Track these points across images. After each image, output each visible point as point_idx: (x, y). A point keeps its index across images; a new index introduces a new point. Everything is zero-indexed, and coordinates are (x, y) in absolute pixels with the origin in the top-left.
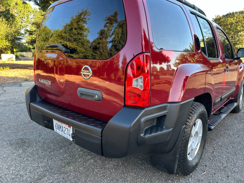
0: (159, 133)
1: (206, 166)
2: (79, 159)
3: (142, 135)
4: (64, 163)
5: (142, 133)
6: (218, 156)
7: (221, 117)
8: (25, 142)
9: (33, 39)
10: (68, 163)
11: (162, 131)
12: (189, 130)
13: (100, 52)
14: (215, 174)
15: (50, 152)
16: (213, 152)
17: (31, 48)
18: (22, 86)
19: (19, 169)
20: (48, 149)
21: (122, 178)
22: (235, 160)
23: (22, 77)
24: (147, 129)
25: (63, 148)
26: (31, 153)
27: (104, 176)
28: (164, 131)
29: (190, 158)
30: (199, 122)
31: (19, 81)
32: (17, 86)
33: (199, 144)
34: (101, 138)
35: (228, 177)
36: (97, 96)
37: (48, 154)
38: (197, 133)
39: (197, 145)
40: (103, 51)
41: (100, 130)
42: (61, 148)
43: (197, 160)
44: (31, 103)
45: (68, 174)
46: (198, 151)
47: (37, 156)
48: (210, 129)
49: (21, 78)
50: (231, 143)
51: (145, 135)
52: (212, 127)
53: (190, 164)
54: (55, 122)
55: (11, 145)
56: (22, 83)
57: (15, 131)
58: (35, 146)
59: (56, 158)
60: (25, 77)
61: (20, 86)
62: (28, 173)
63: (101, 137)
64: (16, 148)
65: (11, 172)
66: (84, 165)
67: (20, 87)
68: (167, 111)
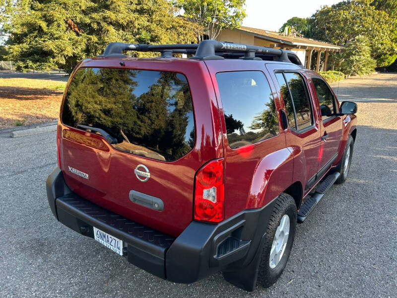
0: (235, 250)
1: (293, 271)
2: (125, 269)
3: (215, 257)
4: (106, 276)
6: (310, 255)
7: (316, 200)
8: (42, 245)
9: (25, 50)
10: (112, 276)
11: (239, 247)
12: (272, 235)
14: (303, 282)
15: (83, 260)
16: (304, 250)
17: (21, 67)
18: (15, 137)
19: (45, 288)
20: (80, 255)
21: (186, 294)
23: (10, 117)
25: (101, 253)
26: (57, 263)
27: (162, 293)
28: (242, 247)
29: (272, 265)
30: (286, 219)
31: (7, 126)
32: (5, 137)
33: (285, 244)
34: (163, 259)
36: (156, 206)
37: (81, 264)
38: (283, 232)
39: (283, 245)
41: (163, 250)
42: (98, 253)
43: (281, 266)
44: (58, 199)
45: (114, 293)
46: (284, 253)
47: (65, 267)
48: (300, 222)
49: (8, 120)
50: (327, 235)
51: (218, 256)
52: (303, 219)
53: (273, 273)
55: (23, 250)
56: (14, 132)
57: (24, 226)
58: (60, 251)
59: (93, 269)
60: (15, 117)
61: (11, 137)
62: (58, 293)
63: (165, 258)
64: (31, 255)
65: (34, 294)
66: (133, 278)
67: (11, 139)
68: (245, 221)
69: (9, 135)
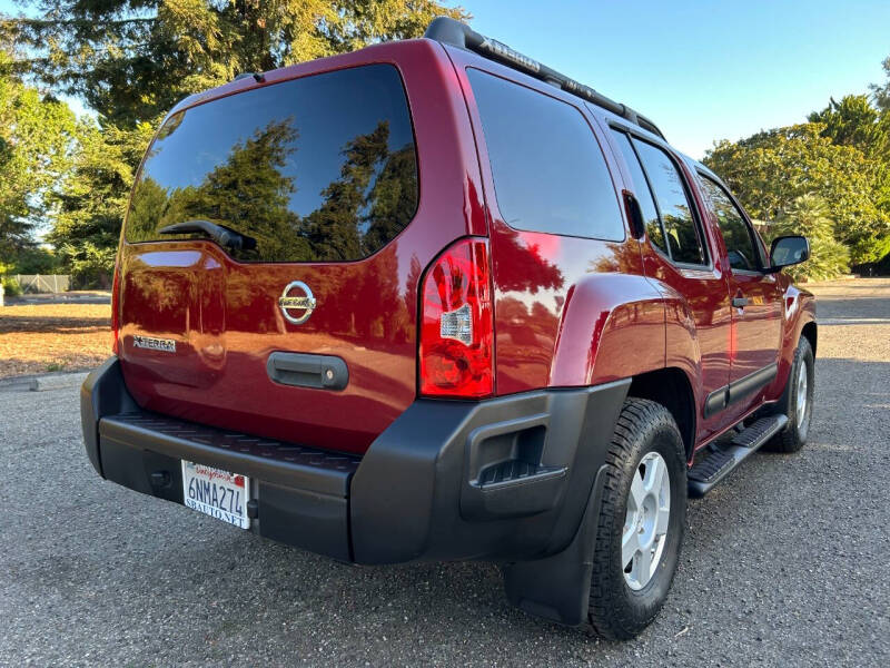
0: (524, 478)
1: (689, 612)
2: (263, 611)
3: (473, 483)
4: (213, 625)
5: (474, 478)
6: (730, 582)
7: (732, 456)
8: (66, 569)
9: (82, 223)
10: (229, 626)
13: (332, 246)
14: (716, 633)
15: (161, 595)
16: (713, 571)
17: (72, 257)
18: (41, 388)
19: (57, 649)
20: (155, 585)
22: (781, 590)
23: (37, 358)
24: (487, 469)
25: (207, 582)
26: (95, 602)
28: (540, 475)
29: (633, 582)
30: (657, 464)
31: (26, 373)
32: (21, 391)
33: (663, 539)
34: (345, 501)
35: (758, 639)
36: (330, 375)
37: (153, 602)
38: (650, 497)
39: (656, 541)
40: (345, 243)
41: (344, 476)
42: (198, 580)
43: (657, 592)
44: (104, 420)
45: (230, 659)
46: (661, 560)
47: (114, 610)
48: (695, 494)
49: (31, 363)
50: (770, 543)
51: (483, 480)
52: (704, 487)
53: (636, 601)
54: (189, 473)
55: (19, 577)
56: (39, 380)
57: (29, 536)
58: (107, 579)
59: (181, 613)
60: (49, 359)
61: (32, 390)
62: (89, 659)
63: (348, 497)
64: (36, 588)
65: (28, 661)
66: (281, 628)
67: (32, 393)
68: (547, 415)
69: (28, 387)
